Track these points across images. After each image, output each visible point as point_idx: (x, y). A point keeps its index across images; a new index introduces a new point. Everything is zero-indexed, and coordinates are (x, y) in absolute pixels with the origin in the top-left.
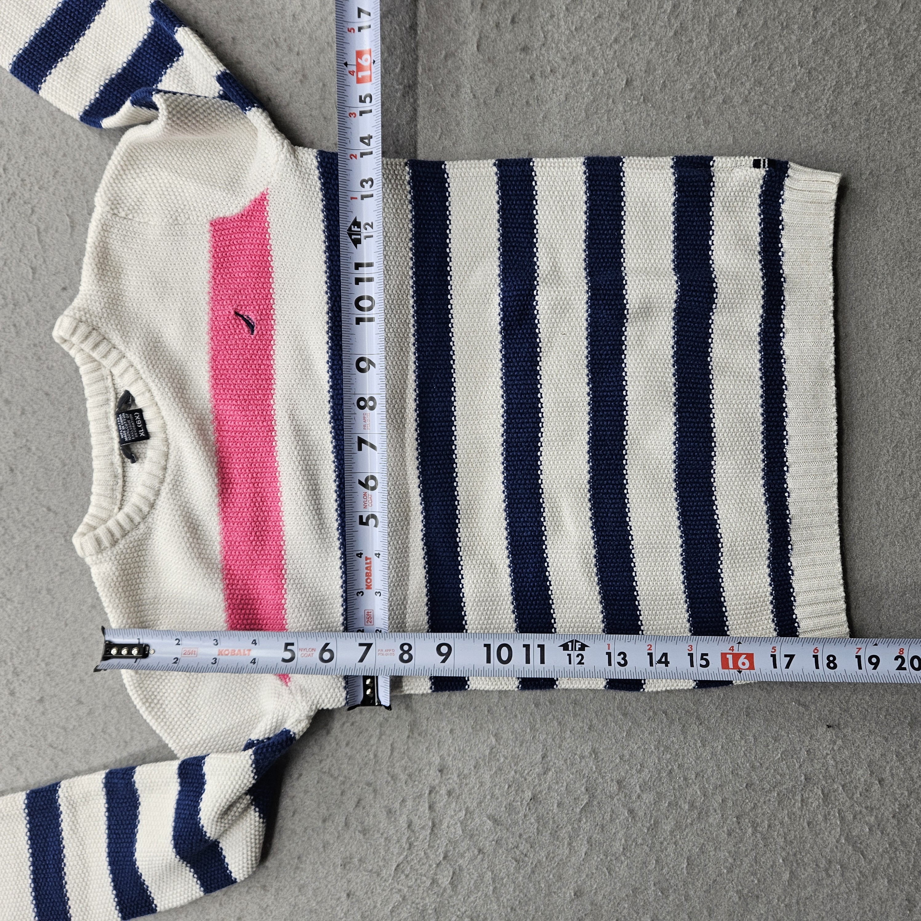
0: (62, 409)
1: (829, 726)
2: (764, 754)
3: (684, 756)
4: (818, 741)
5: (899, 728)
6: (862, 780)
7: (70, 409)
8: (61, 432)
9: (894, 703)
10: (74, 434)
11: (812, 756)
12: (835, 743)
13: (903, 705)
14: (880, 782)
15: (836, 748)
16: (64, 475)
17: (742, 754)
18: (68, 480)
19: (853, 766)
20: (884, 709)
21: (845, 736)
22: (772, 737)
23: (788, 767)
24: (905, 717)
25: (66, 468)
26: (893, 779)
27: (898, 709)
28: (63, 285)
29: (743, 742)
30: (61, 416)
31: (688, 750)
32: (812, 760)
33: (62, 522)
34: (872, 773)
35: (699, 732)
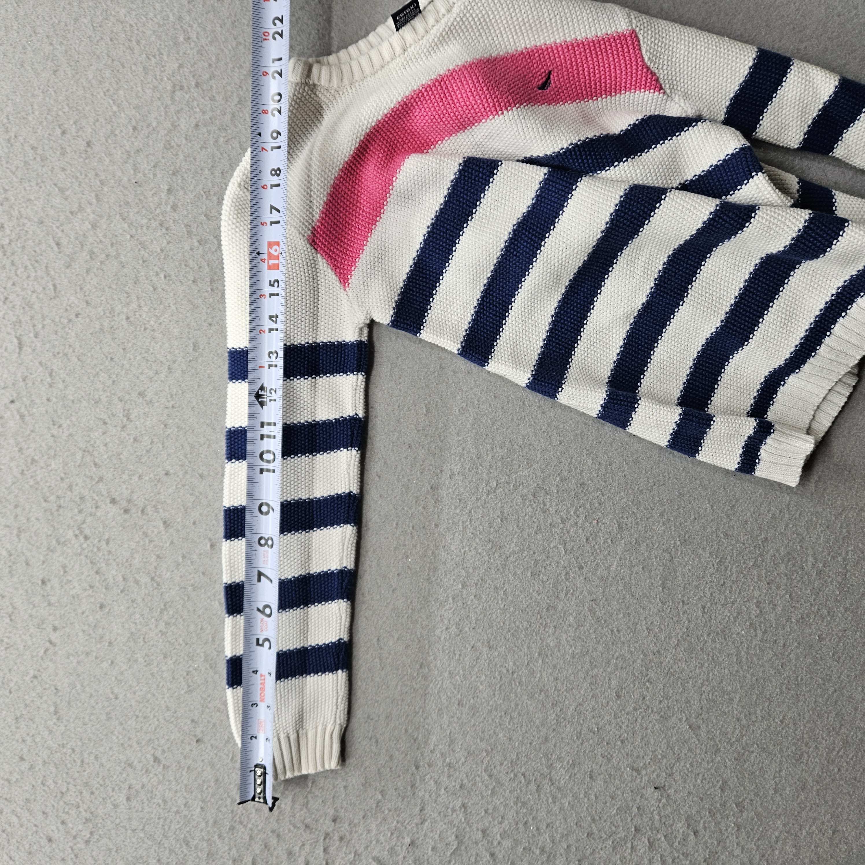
0: (9, 507)
1: (656, 788)
2: (603, 809)
3: (537, 811)
4: (646, 799)
5: (712, 790)
6: (681, 831)
7: (16, 506)
8: (8, 526)
9: (709, 770)
10: (19, 528)
11: (641, 811)
12: (660, 801)
13: (716, 772)
14: (695, 833)
15: (661, 805)
16: (10, 564)
17: (585, 809)
18: (14, 568)
19: (674, 820)
20: (701, 775)
21: (668, 796)
22: (610, 796)
23: (622, 821)
24: (718, 781)
25: (12, 557)
26: (705, 830)
27: (712, 774)
28: (11, 399)
29: (586, 800)
30: (9, 513)
31: (541, 805)
32: (642, 815)
33: (8, 604)
34: (689, 825)
35: (551, 791)
